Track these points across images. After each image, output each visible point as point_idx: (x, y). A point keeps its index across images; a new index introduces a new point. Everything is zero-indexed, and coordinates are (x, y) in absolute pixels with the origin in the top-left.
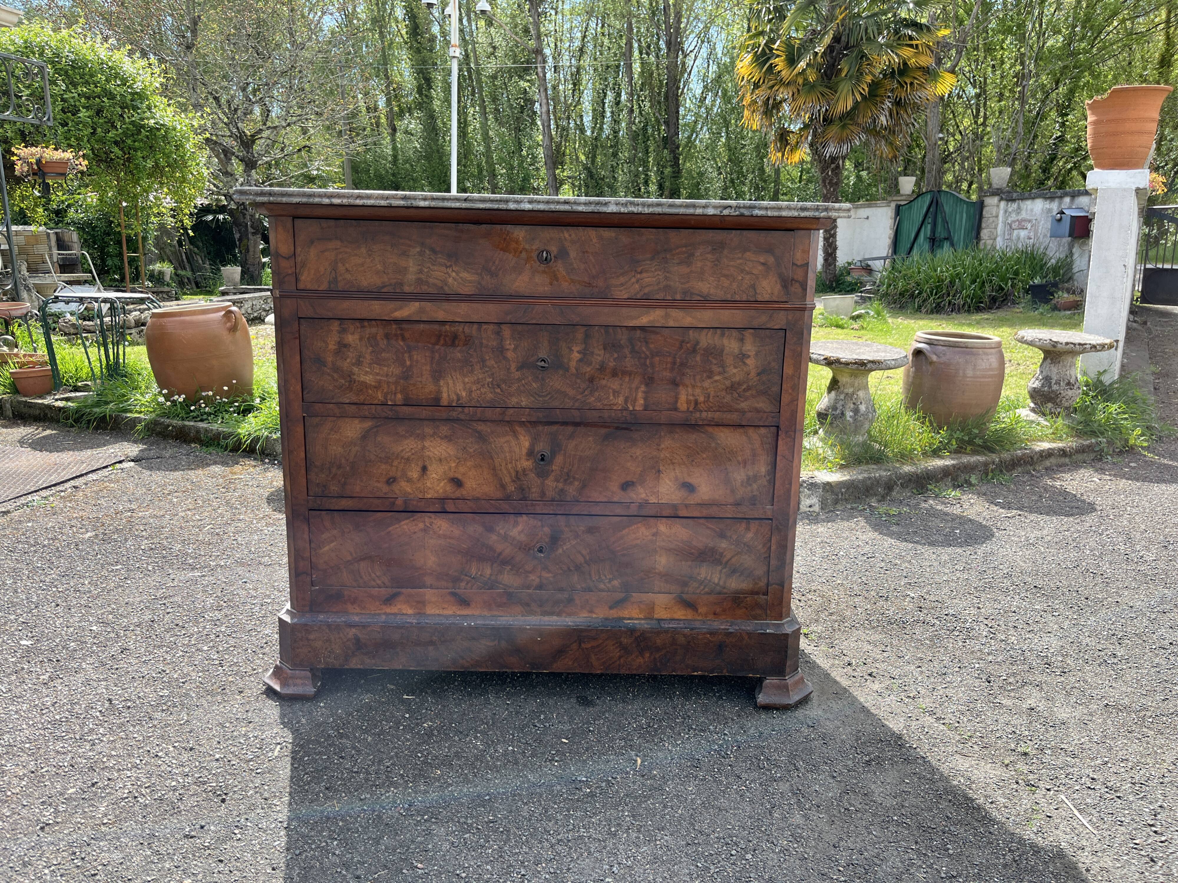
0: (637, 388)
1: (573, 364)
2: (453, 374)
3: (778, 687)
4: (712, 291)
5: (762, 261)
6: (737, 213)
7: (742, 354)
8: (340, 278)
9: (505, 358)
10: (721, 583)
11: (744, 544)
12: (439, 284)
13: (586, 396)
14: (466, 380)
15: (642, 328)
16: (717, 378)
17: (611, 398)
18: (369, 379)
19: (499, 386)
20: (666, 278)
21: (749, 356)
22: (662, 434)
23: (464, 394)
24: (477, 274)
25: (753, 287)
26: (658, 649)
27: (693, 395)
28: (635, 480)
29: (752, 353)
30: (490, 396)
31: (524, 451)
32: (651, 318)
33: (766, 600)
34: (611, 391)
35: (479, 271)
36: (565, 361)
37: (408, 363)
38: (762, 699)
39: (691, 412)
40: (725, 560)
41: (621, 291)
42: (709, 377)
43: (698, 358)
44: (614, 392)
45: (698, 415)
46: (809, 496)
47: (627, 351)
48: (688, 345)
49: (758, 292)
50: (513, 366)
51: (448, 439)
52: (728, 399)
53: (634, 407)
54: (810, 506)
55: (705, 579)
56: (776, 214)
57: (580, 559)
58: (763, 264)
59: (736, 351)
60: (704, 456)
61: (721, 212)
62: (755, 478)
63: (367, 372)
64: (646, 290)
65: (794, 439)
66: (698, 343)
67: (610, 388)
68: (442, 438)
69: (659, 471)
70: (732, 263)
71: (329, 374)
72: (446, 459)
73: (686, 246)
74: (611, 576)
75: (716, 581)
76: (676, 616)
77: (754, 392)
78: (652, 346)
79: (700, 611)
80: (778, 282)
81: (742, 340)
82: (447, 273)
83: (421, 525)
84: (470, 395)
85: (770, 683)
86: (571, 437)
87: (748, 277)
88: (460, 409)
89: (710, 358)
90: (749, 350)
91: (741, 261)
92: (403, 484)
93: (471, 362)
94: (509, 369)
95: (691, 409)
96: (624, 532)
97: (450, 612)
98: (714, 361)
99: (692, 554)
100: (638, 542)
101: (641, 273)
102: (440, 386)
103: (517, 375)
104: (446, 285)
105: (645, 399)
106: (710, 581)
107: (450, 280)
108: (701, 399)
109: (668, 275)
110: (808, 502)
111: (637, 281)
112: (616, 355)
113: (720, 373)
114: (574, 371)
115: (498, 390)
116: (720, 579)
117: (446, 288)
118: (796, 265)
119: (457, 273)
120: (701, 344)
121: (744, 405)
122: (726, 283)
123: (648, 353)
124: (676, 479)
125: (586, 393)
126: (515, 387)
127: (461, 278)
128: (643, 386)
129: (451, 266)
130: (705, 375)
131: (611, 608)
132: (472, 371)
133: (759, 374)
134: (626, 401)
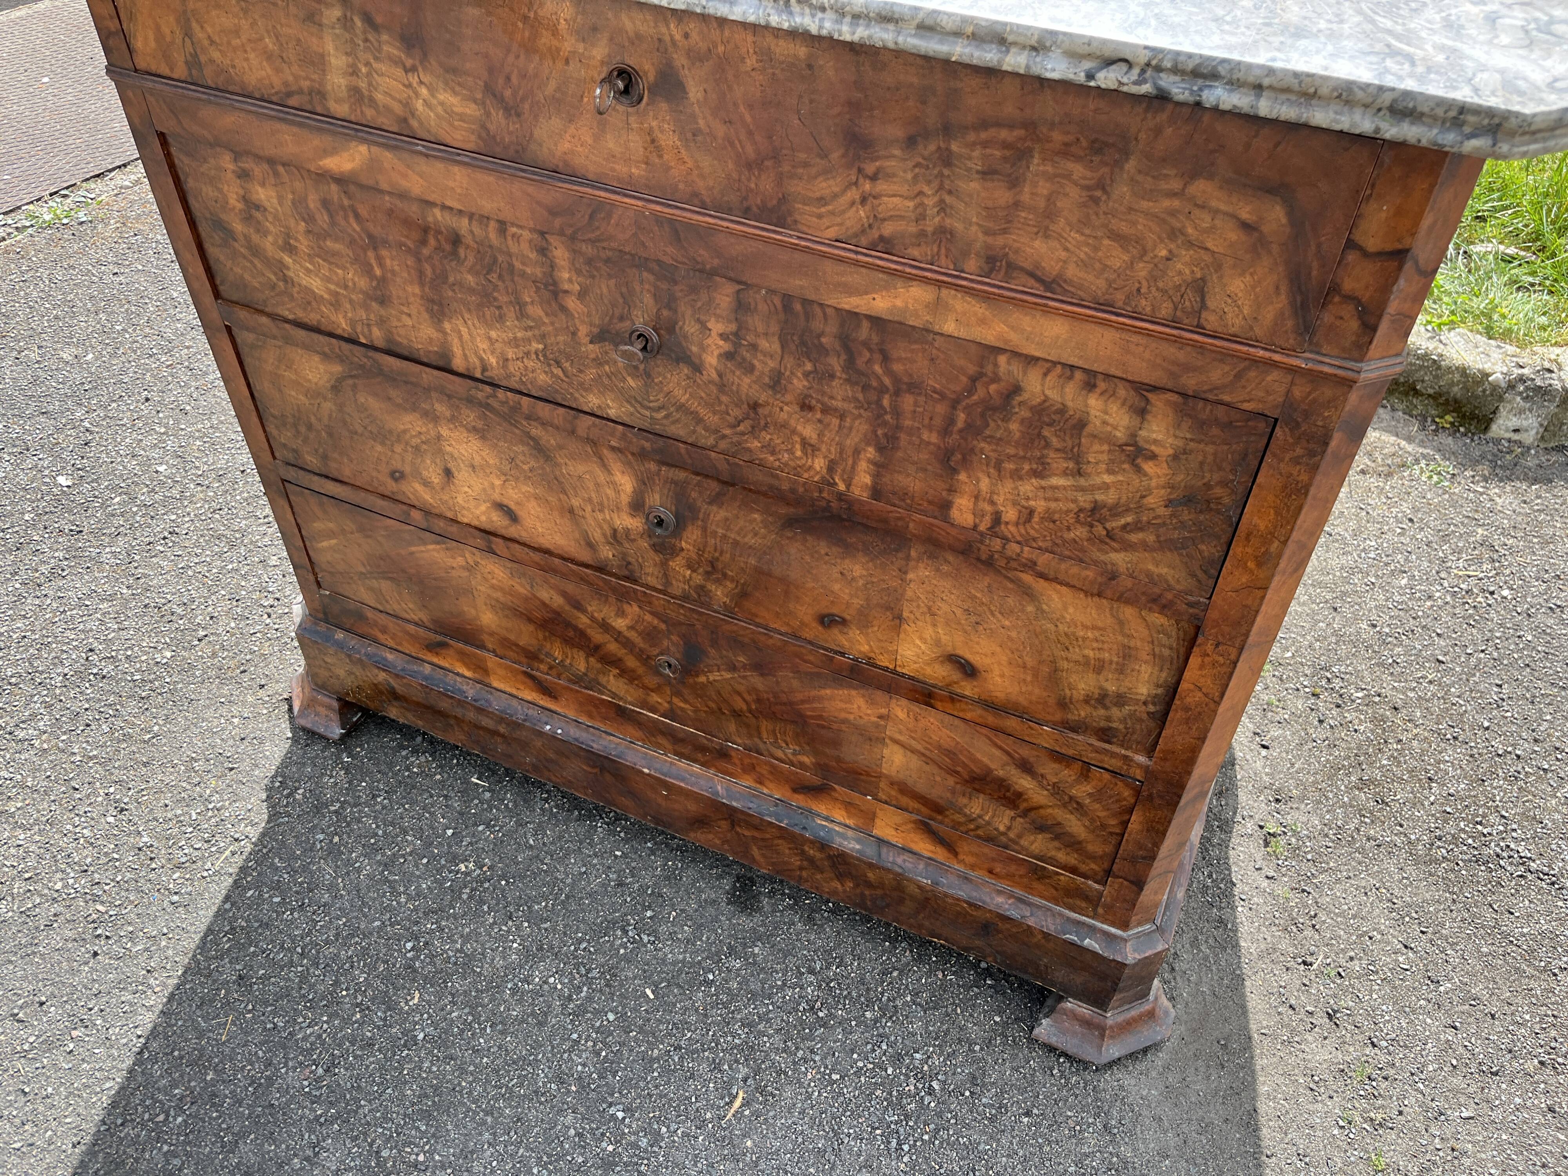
0: (857, 452)
1: (711, 360)
2: (467, 316)
3: (1087, 1023)
4: (1072, 272)
5: (1245, 214)
6: (1146, 88)
7: (1135, 444)
8: (203, 59)
9: (563, 309)
10: (1012, 835)
11: (1071, 798)
12: (397, 108)
13: (743, 434)
14: (493, 334)
15: (876, 321)
16: (1055, 481)
17: (799, 453)
18: (315, 284)
19: (558, 364)
20: (943, 208)
21: (1153, 457)
22: (913, 553)
23: (493, 361)
24: (475, 101)
25: (1200, 287)
26: (869, 885)
27: (992, 503)
28: (848, 617)
29: (1164, 452)
30: (543, 378)
31: (625, 499)
32: (899, 303)
33: (1101, 894)
34: (797, 439)
35: (479, 96)
36: (694, 349)
37: (378, 272)
38: (1045, 1029)
39: (982, 534)
40: (1024, 805)
41: (820, 217)
42: (1037, 474)
43: (1014, 426)
44: (805, 443)
45: (997, 544)
46: (1521, 412)
47: (836, 363)
48: (993, 388)
49: (1211, 303)
50: (583, 331)
51: (482, 434)
52: (1080, 532)
53: (848, 486)
54: (1516, 431)
55: (980, 817)
56: (1287, 112)
57: (740, 705)
58: (1246, 226)
59: (1120, 435)
60: (1007, 623)
61: (1090, 76)
62: (1121, 700)
63: (308, 271)
64: (888, 229)
65: (1235, 663)
66: (1017, 389)
67: (794, 432)
68: (469, 431)
69: (900, 617)
70: (1145, 205)
71: (245, 257)
72: (482, 468)
73: (1011, 127)
74: (797, 748)
75: (1002, 828)
76: (915, 847)
77: (1151, 538)
78: (897, 367)
79: (961, 857)
80: (1283, 289)
81: (1142, 412)
82: (409, 86)
83: (460, 560)
84: (505, 367)
85: (1072, 1011)
86: (716, 500)
87: (1186, 255)
88: (488, 389)
89: (1046, 432)
90: (1155, 442)
91: (1176, 203)
92: (418, 487)
93: (495, 299)
94: (574, 334)
95: (982, 528)
96: (823, 692)
97: (529, 698)
98: (1055, 441)
99: (957, 772)
100: (851, 717)
101: (874, 178)
102: (445, 333)
103: (593, 350)
104: (413, 115)
105: (877, 476)
106: (988, 823)
107: (419, 105)
108: (1010, 514)
109: (948, 199)
110: (1515, 422)
111: (864, 200)
112: (809, 367)
113: (1065, 473)
114: (714, 375)
115: (558, 371)
116: (1009, 828)
117: (414, 124)
118: (1360, 248)
119: (431, 90)
120: (1025, 396)
121: (1119, 559)
122: (1118, 258)
123: (887, 381)
124: (938, 643)
125: (741, 428)
126: (591, 373)
127: (442, 104)
128: (871, 449)
129: (413, 69)
130: (1027, 467)
131: (795, 790)
132: (501, 318)
133: (1169, 503)
134: (831, 469)
